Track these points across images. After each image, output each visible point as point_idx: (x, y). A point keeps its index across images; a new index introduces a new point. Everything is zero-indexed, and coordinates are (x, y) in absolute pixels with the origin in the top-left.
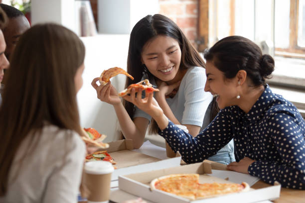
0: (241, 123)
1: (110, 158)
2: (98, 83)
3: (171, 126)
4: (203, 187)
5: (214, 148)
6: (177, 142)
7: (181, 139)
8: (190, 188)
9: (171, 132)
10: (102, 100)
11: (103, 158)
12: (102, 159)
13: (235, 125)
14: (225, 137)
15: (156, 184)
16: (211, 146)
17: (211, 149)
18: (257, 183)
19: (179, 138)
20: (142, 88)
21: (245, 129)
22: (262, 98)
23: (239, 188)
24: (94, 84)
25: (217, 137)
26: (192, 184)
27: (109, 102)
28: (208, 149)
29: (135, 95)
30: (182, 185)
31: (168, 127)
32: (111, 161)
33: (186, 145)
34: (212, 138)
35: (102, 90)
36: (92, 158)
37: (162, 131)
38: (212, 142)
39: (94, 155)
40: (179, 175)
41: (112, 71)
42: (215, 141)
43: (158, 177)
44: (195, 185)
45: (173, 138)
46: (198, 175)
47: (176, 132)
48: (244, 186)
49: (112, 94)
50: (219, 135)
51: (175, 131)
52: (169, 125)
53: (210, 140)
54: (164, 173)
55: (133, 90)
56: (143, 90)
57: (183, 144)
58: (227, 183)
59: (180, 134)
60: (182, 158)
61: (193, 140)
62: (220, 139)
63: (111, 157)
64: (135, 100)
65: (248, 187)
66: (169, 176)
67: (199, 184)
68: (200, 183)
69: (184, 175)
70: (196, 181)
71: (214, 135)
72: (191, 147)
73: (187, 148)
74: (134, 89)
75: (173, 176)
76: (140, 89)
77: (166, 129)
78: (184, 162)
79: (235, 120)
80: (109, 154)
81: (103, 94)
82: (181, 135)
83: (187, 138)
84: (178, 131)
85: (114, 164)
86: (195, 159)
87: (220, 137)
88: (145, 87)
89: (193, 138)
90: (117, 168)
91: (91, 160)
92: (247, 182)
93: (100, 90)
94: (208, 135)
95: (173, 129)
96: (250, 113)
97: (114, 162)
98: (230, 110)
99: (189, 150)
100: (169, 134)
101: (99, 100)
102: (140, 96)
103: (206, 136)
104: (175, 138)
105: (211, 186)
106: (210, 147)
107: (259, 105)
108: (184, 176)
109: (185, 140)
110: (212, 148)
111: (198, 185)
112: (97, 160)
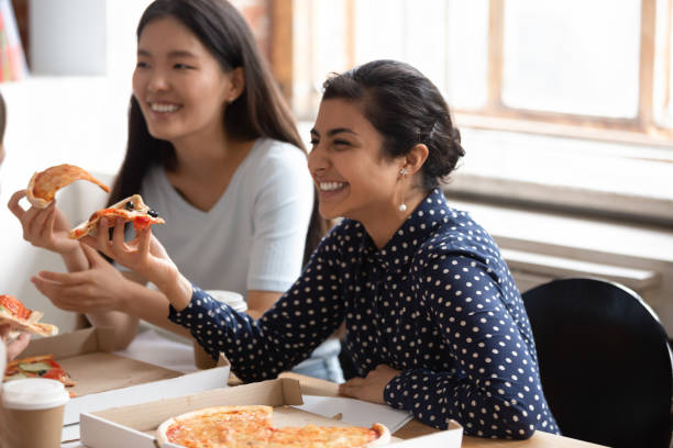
0: (364, 274)
1: (61, 372)
2: (25, 204)
3: (199, 303)
4: (282, 437)
5: (302, 345)
6: (215, 337)
7: (224, 329)
8: (251, 438)
9: (200, 316)
10: (35, 244)
11: (44, 372)
12: (42, 374)
13: (352, 282)
14: (324, 315)
15: (170, 431)
16: (296, 339)
17: (296, 346)
18: (407, 425)
19: (220, 327)
20: (124, 218)
21: (373, 287)
22: (421, 214)
23: (365, 438)
24: (14, 206)
25: (305, 318)
26: (256, 430)
27: (52, 247)
28: (288, 346)
29: (107, 235)
30: (232, 431)
31: (190, 306)
32: (64, 378)
33: (238, 342)
34: (293, 319)
35: (34, 218)
36: (17, 372)
37: (179, 315)
38: (296, 330)
39: (22, 366)
40: (224, 409)
41: (59, 175)
42: (303, 326)
43: (175, 415)
44: (263, 433)
45: (206, 328)
46: (269, 409)
47: (213, 315)
48: (378, 433)
49: (59, 228)
50: (311, 312)
51: (210, 313)
52: (193, 301)
53: (289, 326)
54: (190, 404)
55: (102, 223)
56: (127, 221)
57: (229, 340)
58: (339, 426)
59: (221, 317)
60: (231, 370)
61: (254, 328)
62: (312, 323)
63: (62, 369)
64: (110, 247)
65: (387, 434)
66: (201, 413)
67: (271, 429)
68: (275, 427)
69: (237, 408)
70: (264, 423)
71: (298, 313)
72: (250, 346)
73: (240, 349)
74: (104, 220)
75: (212, 411)
76: (119, 221)
77: (187, 310)
78: (235, 379)
79: (351, 268)
80: (58, 362)
81: (36, 230)
82: (224, 320)
83: (240, 326)
84: (218, 311)
85: (68, 386)
86: (262, 371)
87: (312, 318)
88: (132, 214)
89: (255, 324)
90: (76, 394)
91: (16, 376)
92: (385, 424)
93: (28, 220)
94: (285, 314)
95: (203, 309)
96: (388, 247)
97: (70, 382)
98: (338, 246)
99: (246, 352)
100: (195, 321)
101: (29, 244)
102: (119, 236)
103: (281, 317)
104: (211, 328)
105: (301, 433)
106: (291, 341)
107: (412, 229)
108: (236, 412)
109: (235, 330)
110: (298, 343)
111: (269, 432)
112: (28, 377)
